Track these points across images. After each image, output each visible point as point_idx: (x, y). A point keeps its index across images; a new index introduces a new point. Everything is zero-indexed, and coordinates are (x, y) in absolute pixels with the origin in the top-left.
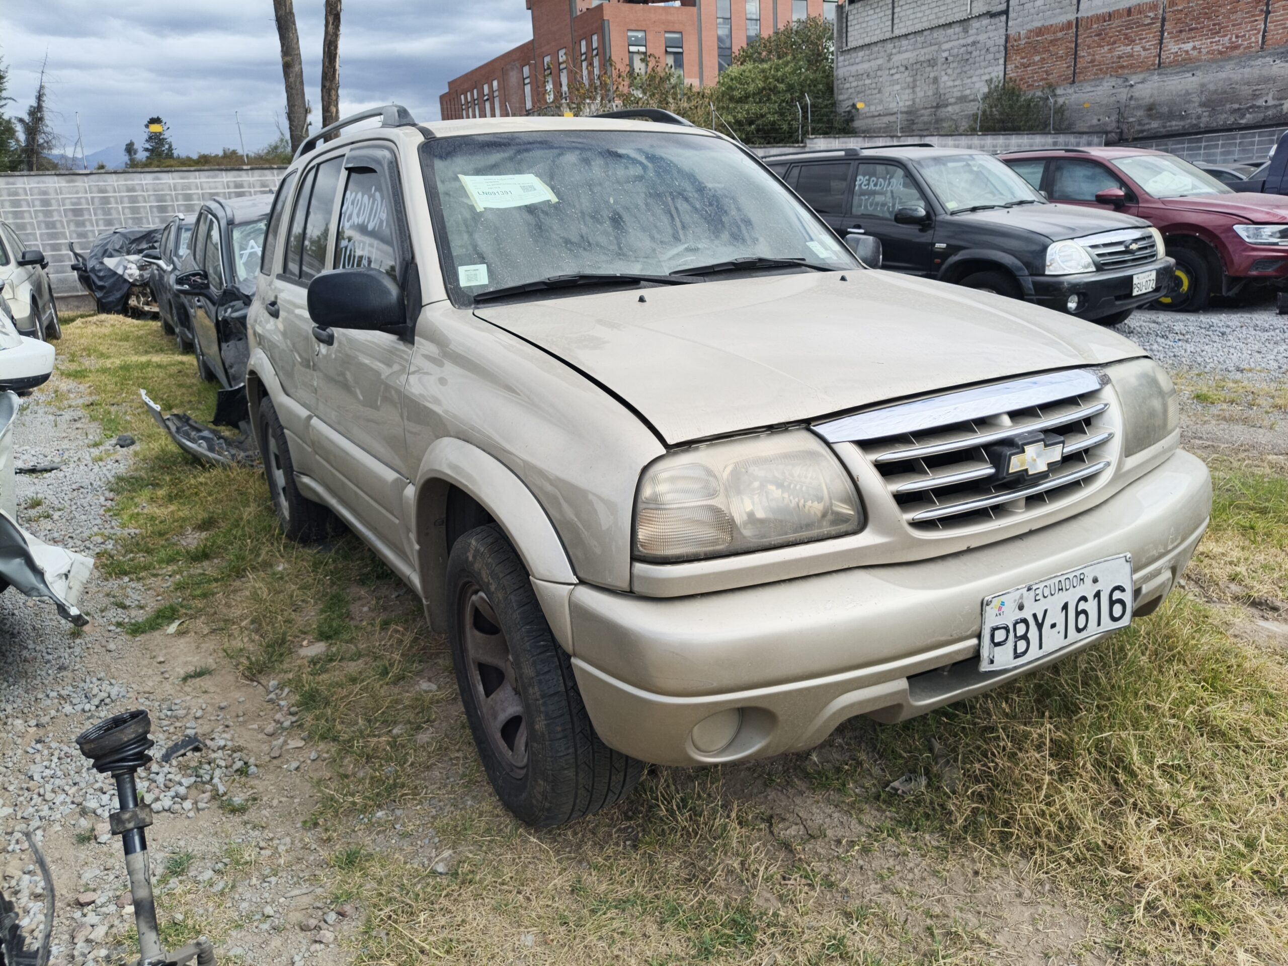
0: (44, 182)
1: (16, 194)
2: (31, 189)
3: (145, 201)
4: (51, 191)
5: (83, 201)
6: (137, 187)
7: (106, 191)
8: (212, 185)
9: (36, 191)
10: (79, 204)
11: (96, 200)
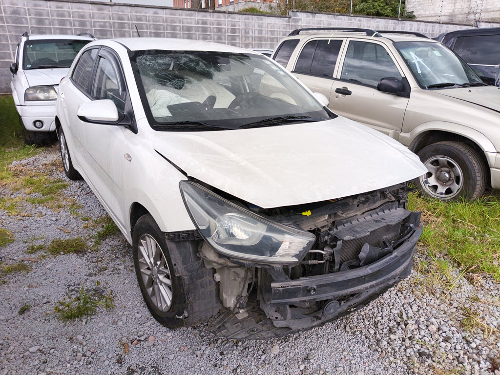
0: (82, 9)
1: (63, 15)
2: (73, 12)
3: (147, 29)
4: (87, 15)
5: (108, 24)
6: (143, 18)
7: (123, 19)
8: (189, 21)
9: (76, 14)
10: (105, 27)
11: (116, 25)
